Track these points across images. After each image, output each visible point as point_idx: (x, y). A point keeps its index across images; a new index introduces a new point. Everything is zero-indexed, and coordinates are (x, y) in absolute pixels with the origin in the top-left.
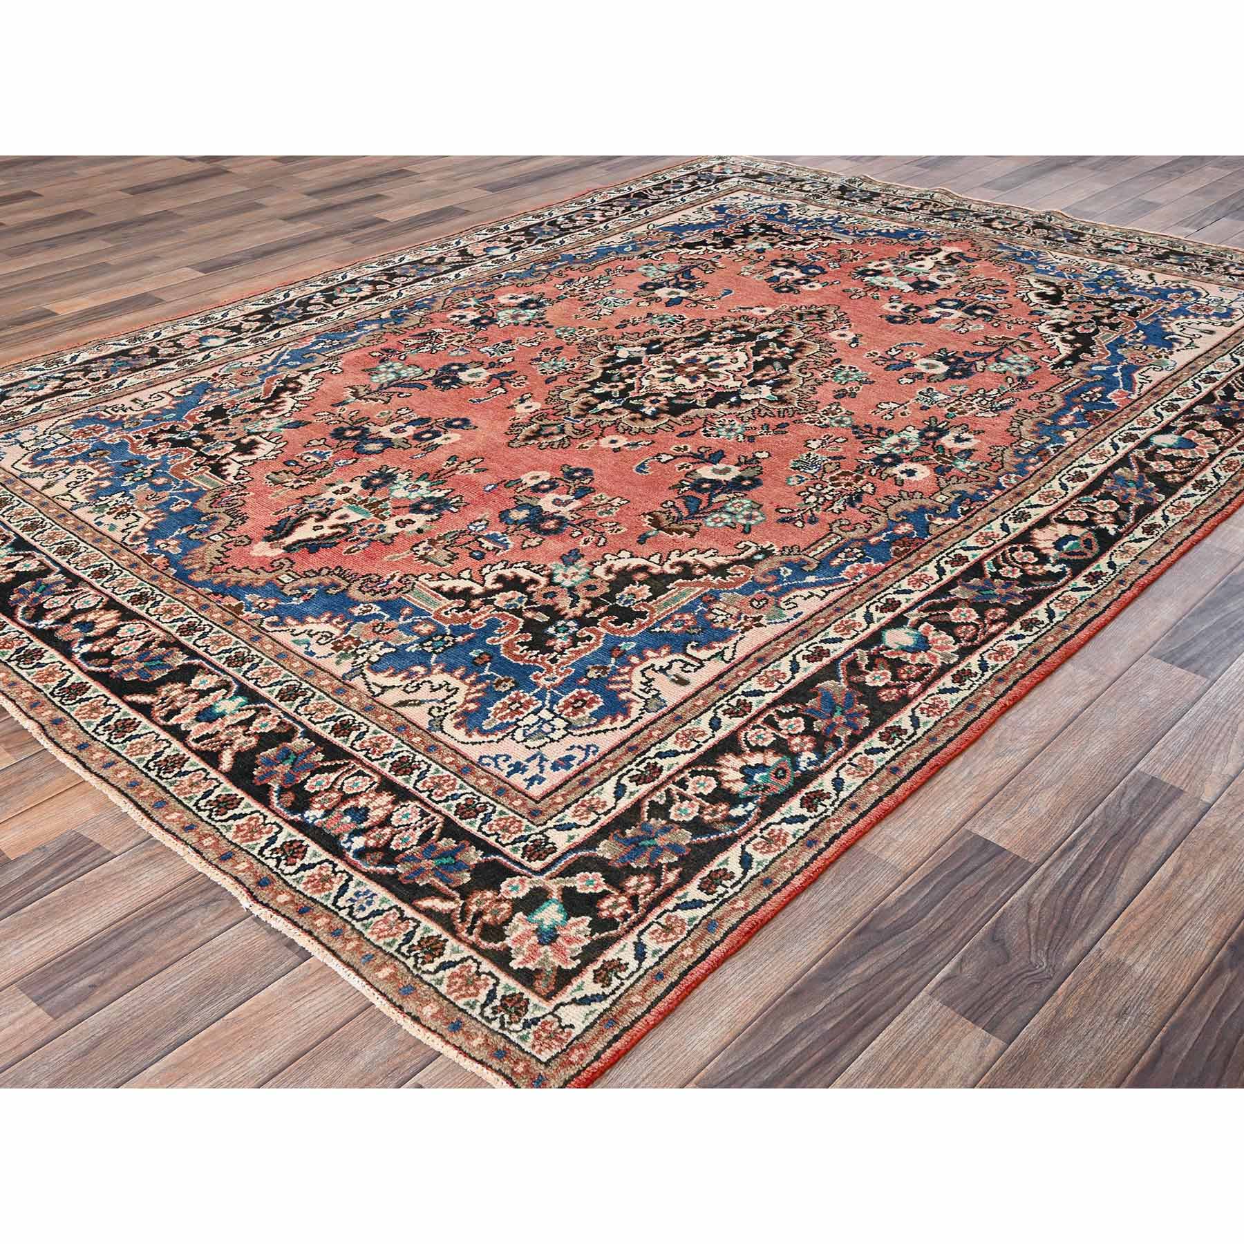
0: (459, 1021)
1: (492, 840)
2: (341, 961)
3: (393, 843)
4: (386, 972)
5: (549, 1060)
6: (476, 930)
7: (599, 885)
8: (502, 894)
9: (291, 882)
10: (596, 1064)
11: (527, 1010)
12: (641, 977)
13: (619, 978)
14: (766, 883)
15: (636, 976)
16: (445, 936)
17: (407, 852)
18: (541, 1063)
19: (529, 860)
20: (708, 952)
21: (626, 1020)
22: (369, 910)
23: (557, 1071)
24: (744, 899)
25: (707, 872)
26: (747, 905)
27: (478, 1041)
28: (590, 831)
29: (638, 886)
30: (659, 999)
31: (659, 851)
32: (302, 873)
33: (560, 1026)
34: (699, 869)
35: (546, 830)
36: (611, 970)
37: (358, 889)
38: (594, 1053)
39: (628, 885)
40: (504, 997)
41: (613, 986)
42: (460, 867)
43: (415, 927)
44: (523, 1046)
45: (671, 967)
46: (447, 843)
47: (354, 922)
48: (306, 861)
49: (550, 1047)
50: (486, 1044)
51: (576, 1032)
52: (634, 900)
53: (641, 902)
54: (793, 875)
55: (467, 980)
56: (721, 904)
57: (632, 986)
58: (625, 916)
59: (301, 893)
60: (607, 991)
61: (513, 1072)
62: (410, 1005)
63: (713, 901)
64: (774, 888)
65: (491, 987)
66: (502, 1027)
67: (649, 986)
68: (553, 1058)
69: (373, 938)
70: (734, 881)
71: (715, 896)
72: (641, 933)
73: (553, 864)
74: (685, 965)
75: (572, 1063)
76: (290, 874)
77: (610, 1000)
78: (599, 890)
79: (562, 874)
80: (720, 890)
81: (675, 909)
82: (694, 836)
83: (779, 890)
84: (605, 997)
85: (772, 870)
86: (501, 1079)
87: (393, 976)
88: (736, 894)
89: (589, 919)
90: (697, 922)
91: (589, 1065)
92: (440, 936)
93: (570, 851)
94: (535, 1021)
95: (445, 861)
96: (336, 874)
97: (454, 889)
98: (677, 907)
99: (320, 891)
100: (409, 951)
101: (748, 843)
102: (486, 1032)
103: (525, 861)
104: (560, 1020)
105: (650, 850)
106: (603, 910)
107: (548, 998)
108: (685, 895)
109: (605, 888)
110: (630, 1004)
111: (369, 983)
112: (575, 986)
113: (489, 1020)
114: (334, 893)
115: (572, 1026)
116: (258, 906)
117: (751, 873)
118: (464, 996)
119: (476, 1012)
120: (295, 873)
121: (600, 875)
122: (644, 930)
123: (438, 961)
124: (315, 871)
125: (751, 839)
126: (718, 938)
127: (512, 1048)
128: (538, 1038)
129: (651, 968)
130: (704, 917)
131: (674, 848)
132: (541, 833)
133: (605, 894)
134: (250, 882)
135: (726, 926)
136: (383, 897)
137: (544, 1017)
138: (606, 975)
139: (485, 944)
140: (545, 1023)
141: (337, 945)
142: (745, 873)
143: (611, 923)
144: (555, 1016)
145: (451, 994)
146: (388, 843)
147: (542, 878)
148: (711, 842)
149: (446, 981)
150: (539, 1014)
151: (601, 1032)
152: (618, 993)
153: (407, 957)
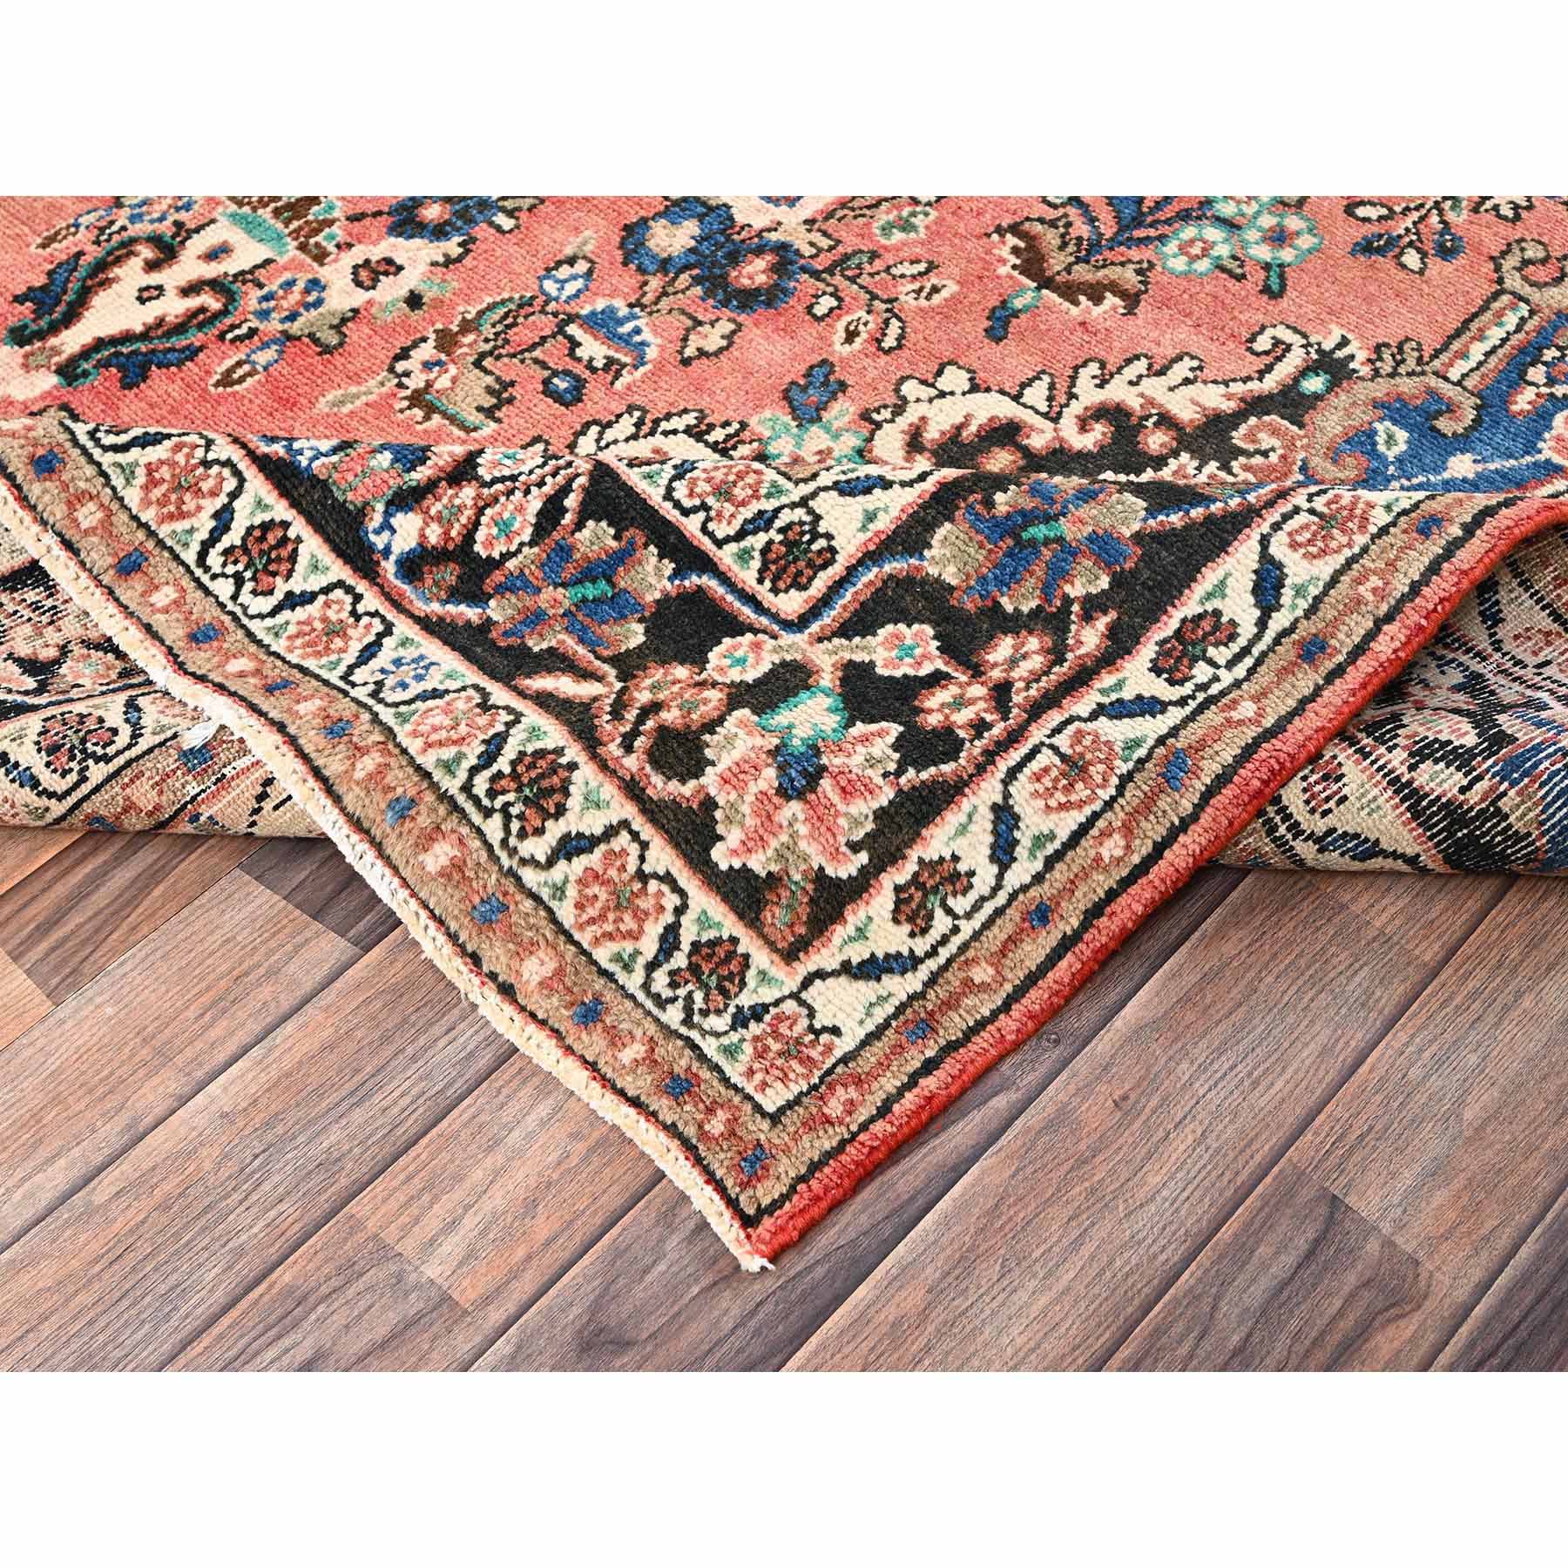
0: (597, 1000)
1: (692, 525)
2: (343, 810)
3: (480, 536)
4: (440, 855)
5: (781, 1111)
6: (640, 742)
7: (926, 656)
8: (711, 671)
9: (260, 635)
10: (879, 1127)
11: (743, 984)
12: (999, 912)
13: (949, 911)
14: (1312, 650)
15: (988, 908)
16: (574, 752)
17: (511, 564)
18: (764, 1114)
19: (775, 591)
20: (1159, 849)
21: (953, 1026)
22: (416, 689)
23: (796, 1137)
24: (1256, 699)
25: (1174, 624)
26: (1260, 714)
27: (632, 1052)
28: (911, 496)
29: (1013, 662)
30: (1032, 979)
31: (1067, 551)
32: (286, 615)
33: (811, 1029)
34: (1154, 613)
35: (814, 495)
36: (935, 890)
37: (401, 652)
38: (878, 1098)
39: (991, 658)
40: (696, 946)
41: (934, 935)
42: (620, 605)
43: (509, 725)
44: (728, 1070)
45: (1071, 887)
46: (596, 538)
47: (378, 708)
48: (297, 585)
49: (784, 1079)
50: (651, 1061)
51: (844, 1045)
52: (1001, 694)
53: (1017, 699)
54: (1379, 623)
55: (616, 894)
56: (1201, 709)
57: (976, 936)
58: (980, 727)
59: (277, 656)
60: (921, 946)
61: (703, 1135)
62: (496, 956)
63: (1182, 702)
64: (1329, 665)
65: (669, 918)
66: (688, 1021)
67: (1012, 941)
68: (790, 1105)
69: (414, 746)
70: (1235, 648)
71: (1188, 688)
72: (1012, 773)
73: (825, 601)
74: (1102, 883)
75: (828, 1121)
76: (262, 616)
77: (924, 972)
78: (925, 670)
79: (845, 630)
80: (1202, 672)
81: (1094, 716)
82: (1151, 512)
83: (1339, 671)
84: (915, 962)
85: (1327, 612)
86: (674, 1144)
87: (458, 866)
88: (1237, 684)
89: (895, 729)
90: (1141, 752)
91: (864, 1127)
92: (559, 752)
93: (870, 557)
94: (758, 1012)
95: (590, 591)
96: (358, 618)
97: (604, 660)
98: (1099, 711)
99: (318, 654)
100: (492, 793)
101: (1276, 527)
102: (652, 1029)
103: (763, 592)
104: (812, 1014)
105: (1046, 553)
106: (930, 711)
107: (790, 955)
108: (1119, 685)
109: (940, 664)
110: (968, 985)
111: (405, 883)
112: (850, 930)
113: (662, 1003)
114: (350, 658)
115: (835, 1031)
116: (186, 682)
117: (1279, 621)
118: (609, 936)
119: (634, 982)
120: (274, 613)
121: (929, 630)
122: (1020, 766)
123: (555, 830)
124: (314, 609)
125: (1286, 517)
126: (1186, 806)
127: (705, 1074)
128: (760, 1055)
129: (1024, 888)
130: (1161, 741)
131: (1102, 546)
132: (803, 502)
133: (936, 680)
134: (174, 633)
135: (1211, 769)
136: (448, 664)
137: (777, 1003)
138: (922, 905)
139: (660, 786)
140: (779, 1018)
141: (333, 766)
142: (1262, 624)
143: (944, 743)
144: (802, 1003)
145: (581, 927)
146: (469, 536)
147: (800, 639)
148: (1190, 527)
149: (572, 892)
150: (767, 995)
151: (898, 1049)
152: (944, 953)
153: (488, 813)
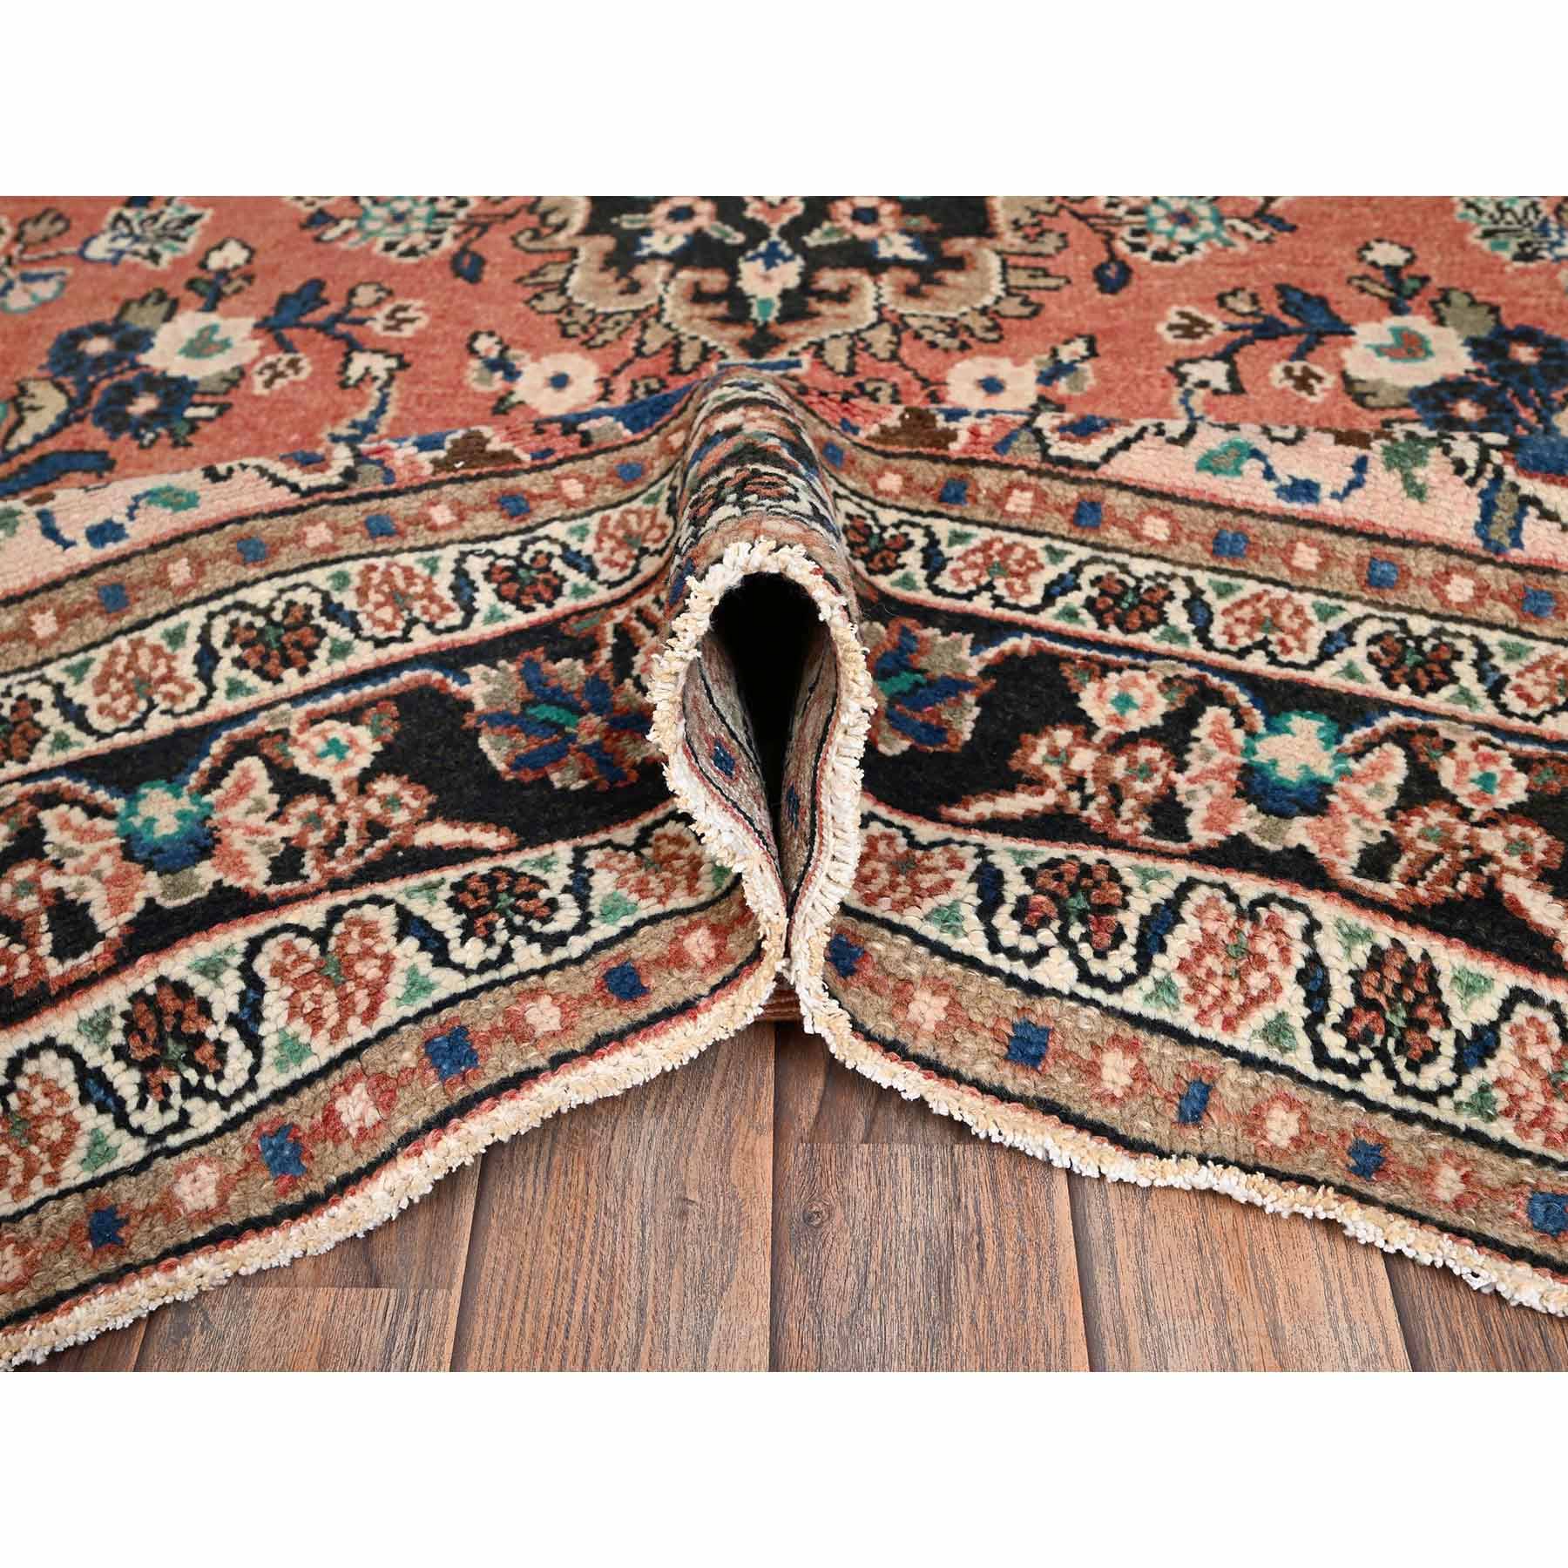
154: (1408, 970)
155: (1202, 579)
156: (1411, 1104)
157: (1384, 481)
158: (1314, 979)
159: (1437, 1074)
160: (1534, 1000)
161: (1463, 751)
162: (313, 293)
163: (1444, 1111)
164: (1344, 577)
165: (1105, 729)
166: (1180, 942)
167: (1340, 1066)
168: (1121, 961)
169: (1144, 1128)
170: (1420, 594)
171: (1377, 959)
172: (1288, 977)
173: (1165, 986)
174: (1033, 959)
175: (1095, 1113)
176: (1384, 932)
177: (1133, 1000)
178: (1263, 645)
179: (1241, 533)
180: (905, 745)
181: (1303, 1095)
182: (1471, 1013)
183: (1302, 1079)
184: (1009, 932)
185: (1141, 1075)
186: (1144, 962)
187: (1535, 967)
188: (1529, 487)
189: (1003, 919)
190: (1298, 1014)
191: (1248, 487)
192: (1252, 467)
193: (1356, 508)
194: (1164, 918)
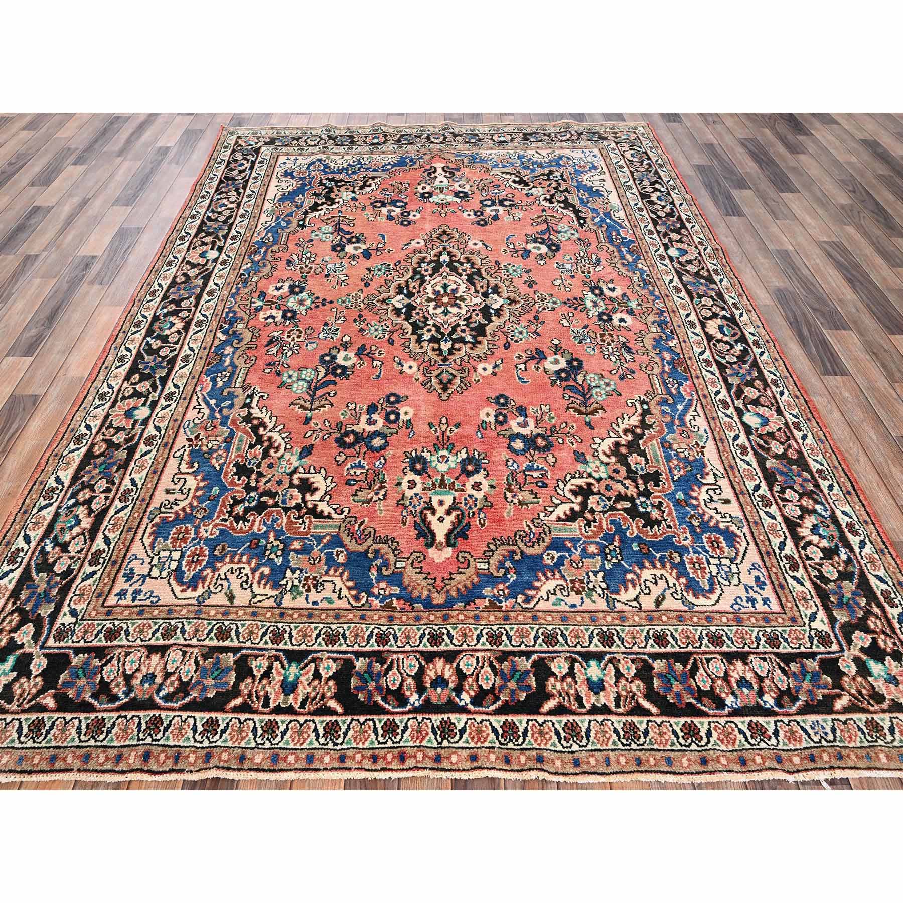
17: (791, 686)
154: (630, 724)
155: (562, 627)
156: (641, 747)
157: (587, 601)
158: (616, 732)
159: (642, 740)
160: (651, 721)
161: (622, 661)
162: (363, 347)
163: (646, 747)
164: (587, 621)
165: (559, 675)
166: (593, 734)
167: (627, 745)
168: (585, 742)
169: (601, 770)
170: (602, 621)
171: (624, 725)
172: (612, 733)
173: (593, 743)
174: (570, 747)
175: (593, 770)
176: (624, 719)
177: (589, 747)
178: (579, 643)
179: (565, 616)
180: (525, 694)
181: (623, 753)
182: (642, 727)
183: (622, 750)
184: (565, 744)
185: (597, 760)
186: (588, 740)
187: (649, 716)
188: (613, 597)
189: (563, 742)
190: (616, 739)
191: (563, 607)
192: (562, 603)
193: (584, 607)
194: (588, 731)
